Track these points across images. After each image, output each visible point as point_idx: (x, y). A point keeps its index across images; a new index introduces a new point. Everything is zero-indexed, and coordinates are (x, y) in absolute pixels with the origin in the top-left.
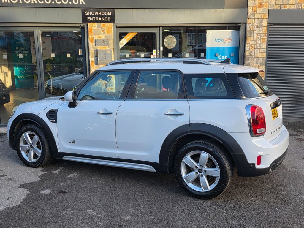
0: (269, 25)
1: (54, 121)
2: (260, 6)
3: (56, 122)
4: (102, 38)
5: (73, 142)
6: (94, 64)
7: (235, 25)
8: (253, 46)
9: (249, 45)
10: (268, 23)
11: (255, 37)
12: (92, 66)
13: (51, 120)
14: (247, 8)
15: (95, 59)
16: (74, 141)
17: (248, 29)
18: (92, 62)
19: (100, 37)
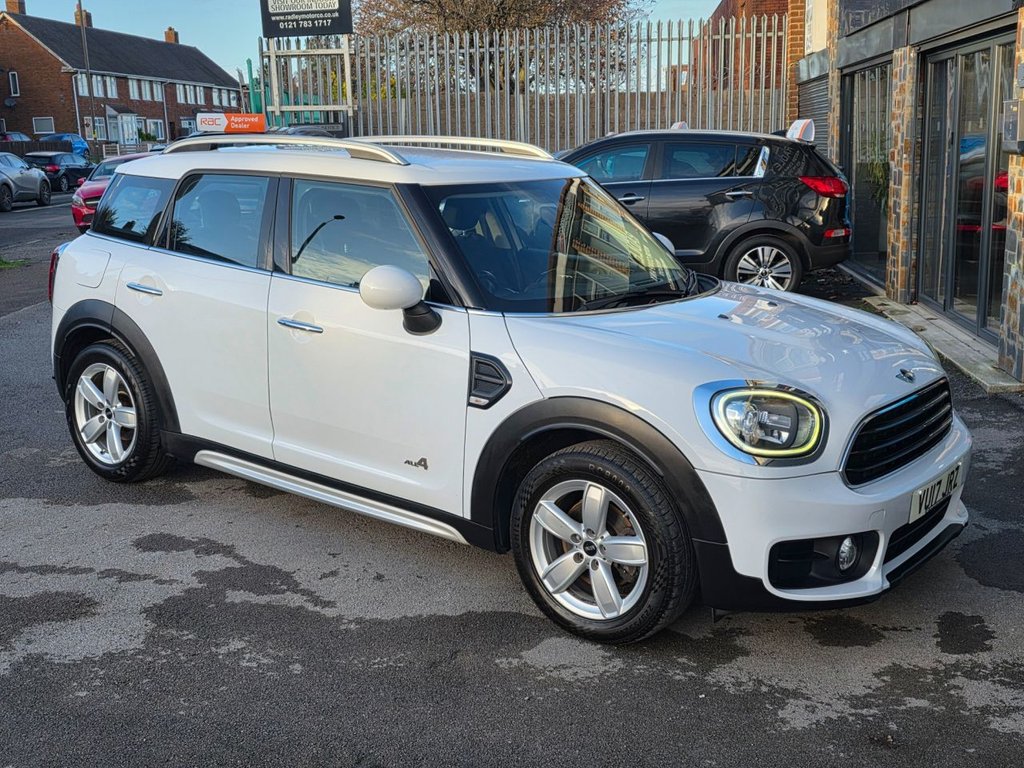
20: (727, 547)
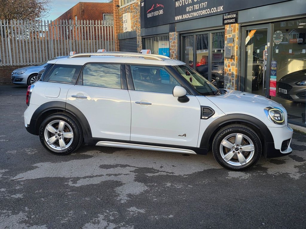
20: (274, 143)
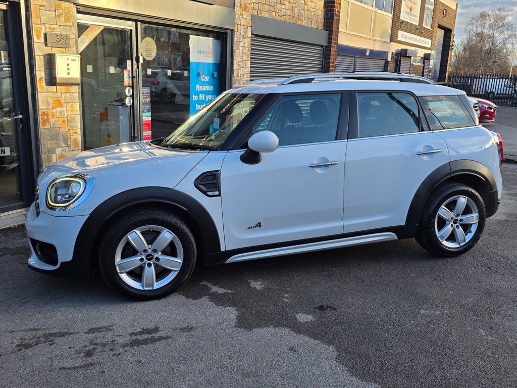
0: (254, 36)
1: (217, 193)
2: (245, 8)
3: (219, 195)
4: (56, 30)
5: (257, 226)
6: (44, 84)
7: (221, 31)
8: (240, 63)
9: (236, 61)
10: (252, 34)
11: (241, 51)
12: (41, 87)
13: (209, 193)
14: (234, 8)
15: (45, 74)
16: (260, 223)
17: (235, 39)
18: (41, 79)
19: (54, 29)
